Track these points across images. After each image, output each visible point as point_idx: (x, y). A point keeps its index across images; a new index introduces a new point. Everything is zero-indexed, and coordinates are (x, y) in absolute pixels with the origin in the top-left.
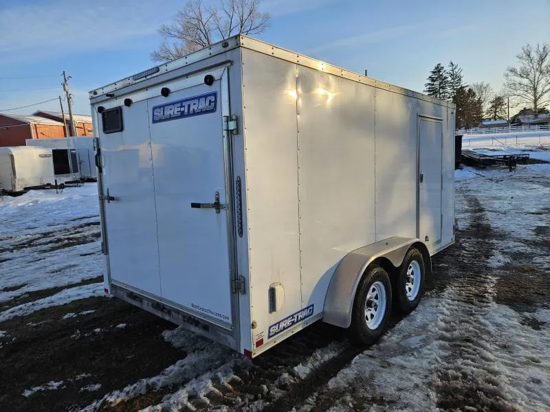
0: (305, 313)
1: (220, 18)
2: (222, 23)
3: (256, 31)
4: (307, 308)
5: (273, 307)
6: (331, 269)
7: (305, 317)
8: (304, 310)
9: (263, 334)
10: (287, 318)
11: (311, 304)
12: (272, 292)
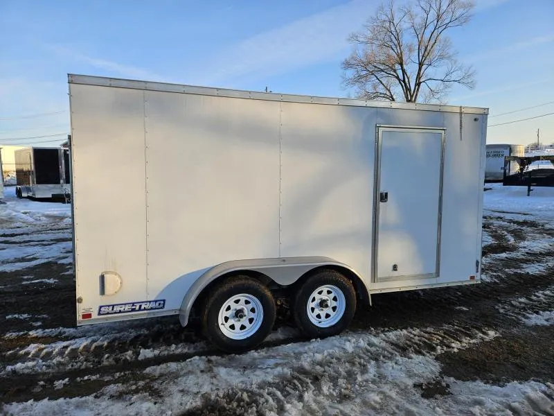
0: (153, 305)
1: (416, 15)
2: (418, 21)
3: (457, 22)
4: (156, 301)
5: (103, 292)
6: (198, 272)
7: (152, 309)
8: (150, 302)
9: (91, 310)
10: (125, 304)
11: (162, 299)
12: (102, 278)
